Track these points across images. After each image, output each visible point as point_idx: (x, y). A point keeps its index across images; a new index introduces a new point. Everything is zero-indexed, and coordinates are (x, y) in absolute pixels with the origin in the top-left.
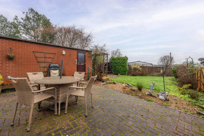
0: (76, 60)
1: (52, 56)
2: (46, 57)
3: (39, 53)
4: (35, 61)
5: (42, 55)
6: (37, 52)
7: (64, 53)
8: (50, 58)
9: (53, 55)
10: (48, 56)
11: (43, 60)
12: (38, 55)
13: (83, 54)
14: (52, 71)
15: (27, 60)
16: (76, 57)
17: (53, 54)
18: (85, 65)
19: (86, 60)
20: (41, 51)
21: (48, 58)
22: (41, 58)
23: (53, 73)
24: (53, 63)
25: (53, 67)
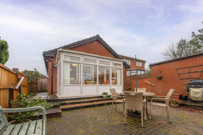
1: (199, 69)
2: (190, 73)
4: (178, 79)
6: (180, 69)
8: (197, 72)
9: (202, 67)
10: (192, 70)
11: (186, 76)
12: (180, 71)
14: (191, 89)
15: (171, 78)
20: (184, 67)
21: (193, 73)
22: (184, 74)
23: (193, 92)
24: (201, 78)
25: (194, 84)
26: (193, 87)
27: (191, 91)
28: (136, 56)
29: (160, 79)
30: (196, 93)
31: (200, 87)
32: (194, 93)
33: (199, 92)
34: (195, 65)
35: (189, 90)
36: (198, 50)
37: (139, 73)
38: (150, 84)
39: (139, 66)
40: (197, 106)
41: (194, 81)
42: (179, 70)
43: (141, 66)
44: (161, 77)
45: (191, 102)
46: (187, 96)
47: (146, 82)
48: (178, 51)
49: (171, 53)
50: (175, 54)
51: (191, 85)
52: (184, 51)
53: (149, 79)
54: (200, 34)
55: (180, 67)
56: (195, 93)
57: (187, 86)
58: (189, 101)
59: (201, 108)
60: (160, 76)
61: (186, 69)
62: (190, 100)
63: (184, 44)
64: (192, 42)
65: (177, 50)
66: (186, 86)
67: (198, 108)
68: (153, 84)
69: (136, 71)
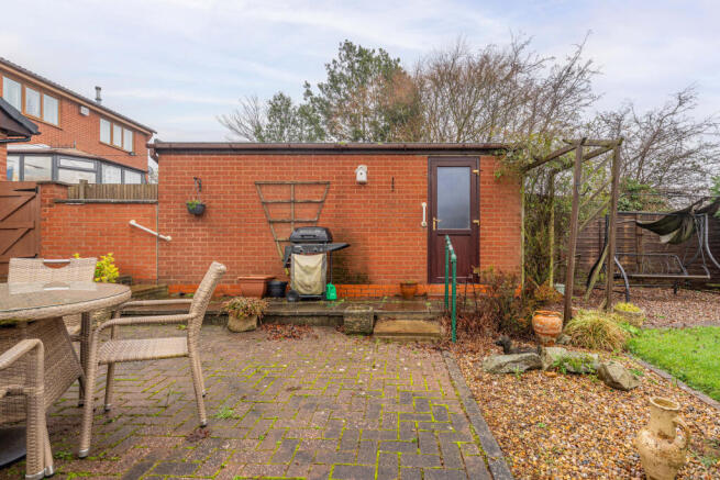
0: (424, 205)
1: (316, 194)
2: (294, 202)
3: (271, 189)
4: (260, 221)
5: (283, 194)
6: (267, 184)
7: (361, 174)
8: (310, 202)
9: (321, 189)
10: (300, 194)
11: (285, 212)
12: (269, 194)
13: (467, 170)
15: (238, 216)
16: (424, 191)
17: (318, 183)
18: (476, 228)
19: (484, 200)
20: (279, 180)
21: (301, 205)
22: (278, 206)
23: (301, 267)
24: (320, 224)
25: (303, 240)
26: (300, 253)
27: (296, 265)
28: (98, 89)
29: (199, 213)
30: (307, 271)
31: (316, 253)
32: (302, 272)
33: (315, 268)
34: (307, 181)
35: (289, 260)
36: (318, 140)
37: (111, 176)
38: (153, 235)
39: (117, 143)
40: (308, 316)
41: (302, 232)
42: (264, 189)
43: (128, 147)
44: (204, 206)
45: (297, 301)
46: (286, 283)
47: (133, 226)
48: (271, 126)
49: (250, 127)
50: (263, 134)
51: (296, 243)
52: (286, 133)
53: (149, 209)
54: (322, 96)
55: (266, 178)
56: (304, 270)
57: (286, 248)
58: (291, 299)
59: (316, 320)
60: (198, 202)
61: (285, 190)
62: (293, 294)
63: (286, 110)
64: (303, 111)
65: (267, 121)
66: (284, 245)
67: (309, 320)
68: (169, 238)
69: (90, 165)
